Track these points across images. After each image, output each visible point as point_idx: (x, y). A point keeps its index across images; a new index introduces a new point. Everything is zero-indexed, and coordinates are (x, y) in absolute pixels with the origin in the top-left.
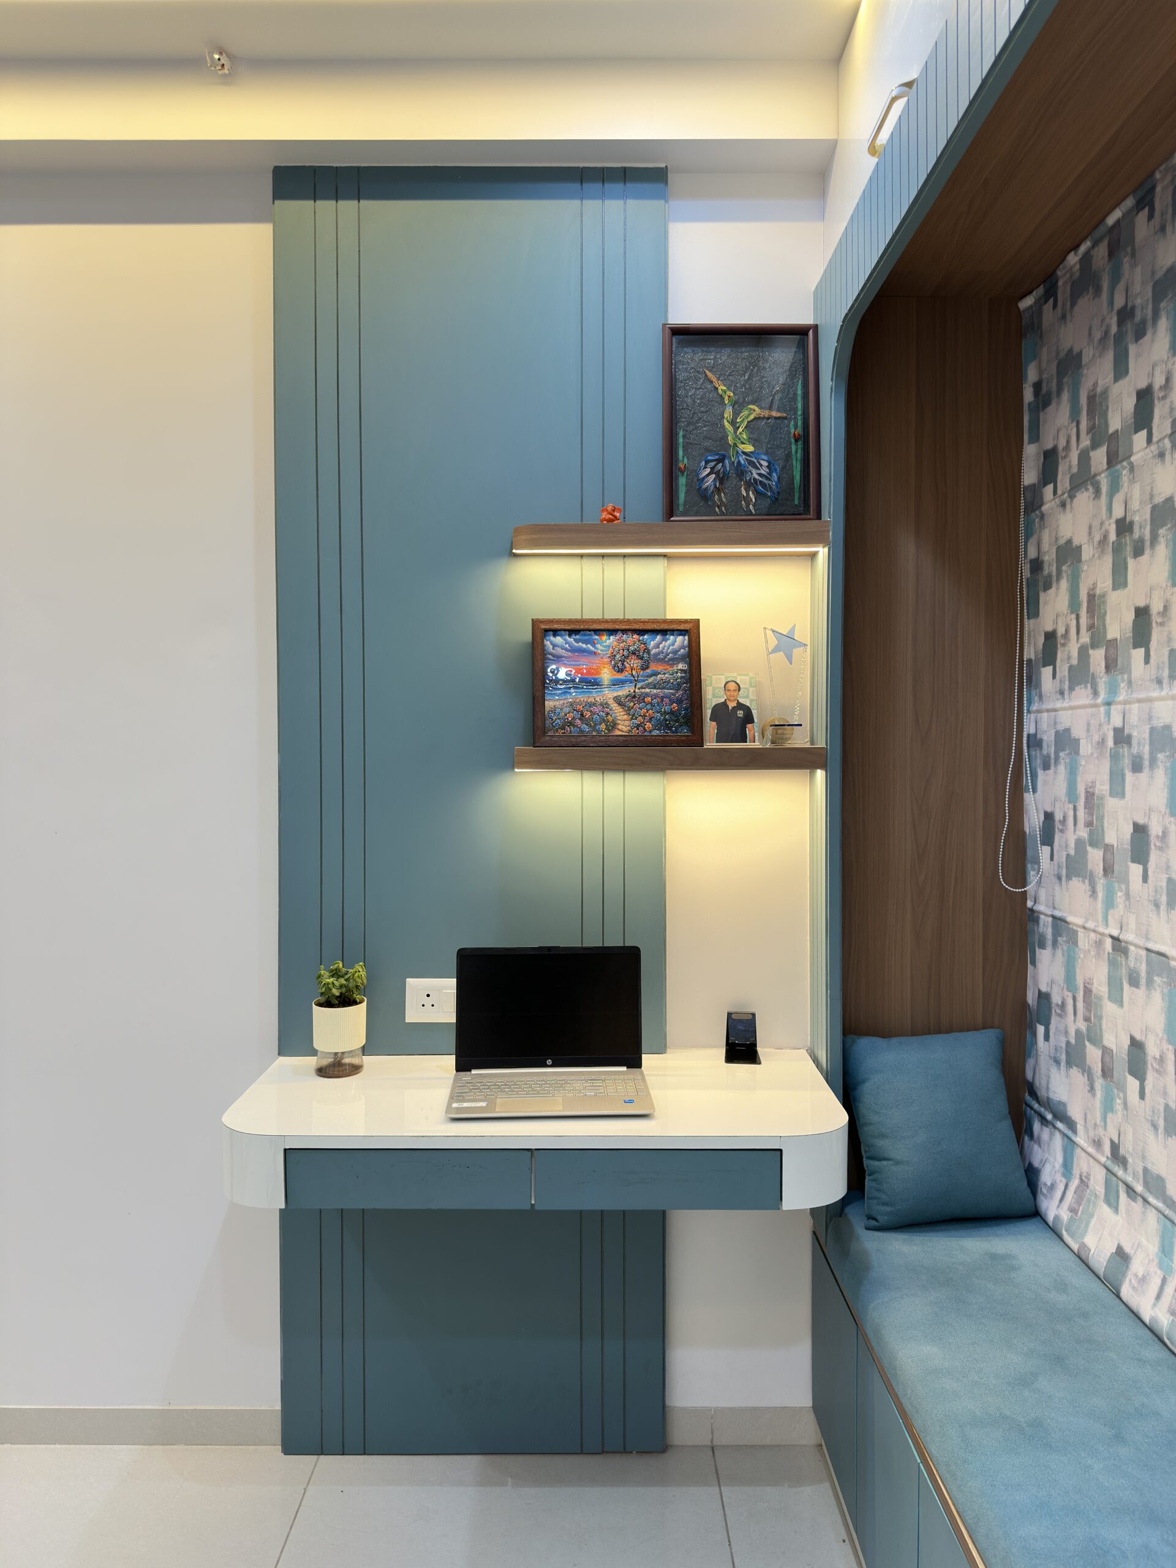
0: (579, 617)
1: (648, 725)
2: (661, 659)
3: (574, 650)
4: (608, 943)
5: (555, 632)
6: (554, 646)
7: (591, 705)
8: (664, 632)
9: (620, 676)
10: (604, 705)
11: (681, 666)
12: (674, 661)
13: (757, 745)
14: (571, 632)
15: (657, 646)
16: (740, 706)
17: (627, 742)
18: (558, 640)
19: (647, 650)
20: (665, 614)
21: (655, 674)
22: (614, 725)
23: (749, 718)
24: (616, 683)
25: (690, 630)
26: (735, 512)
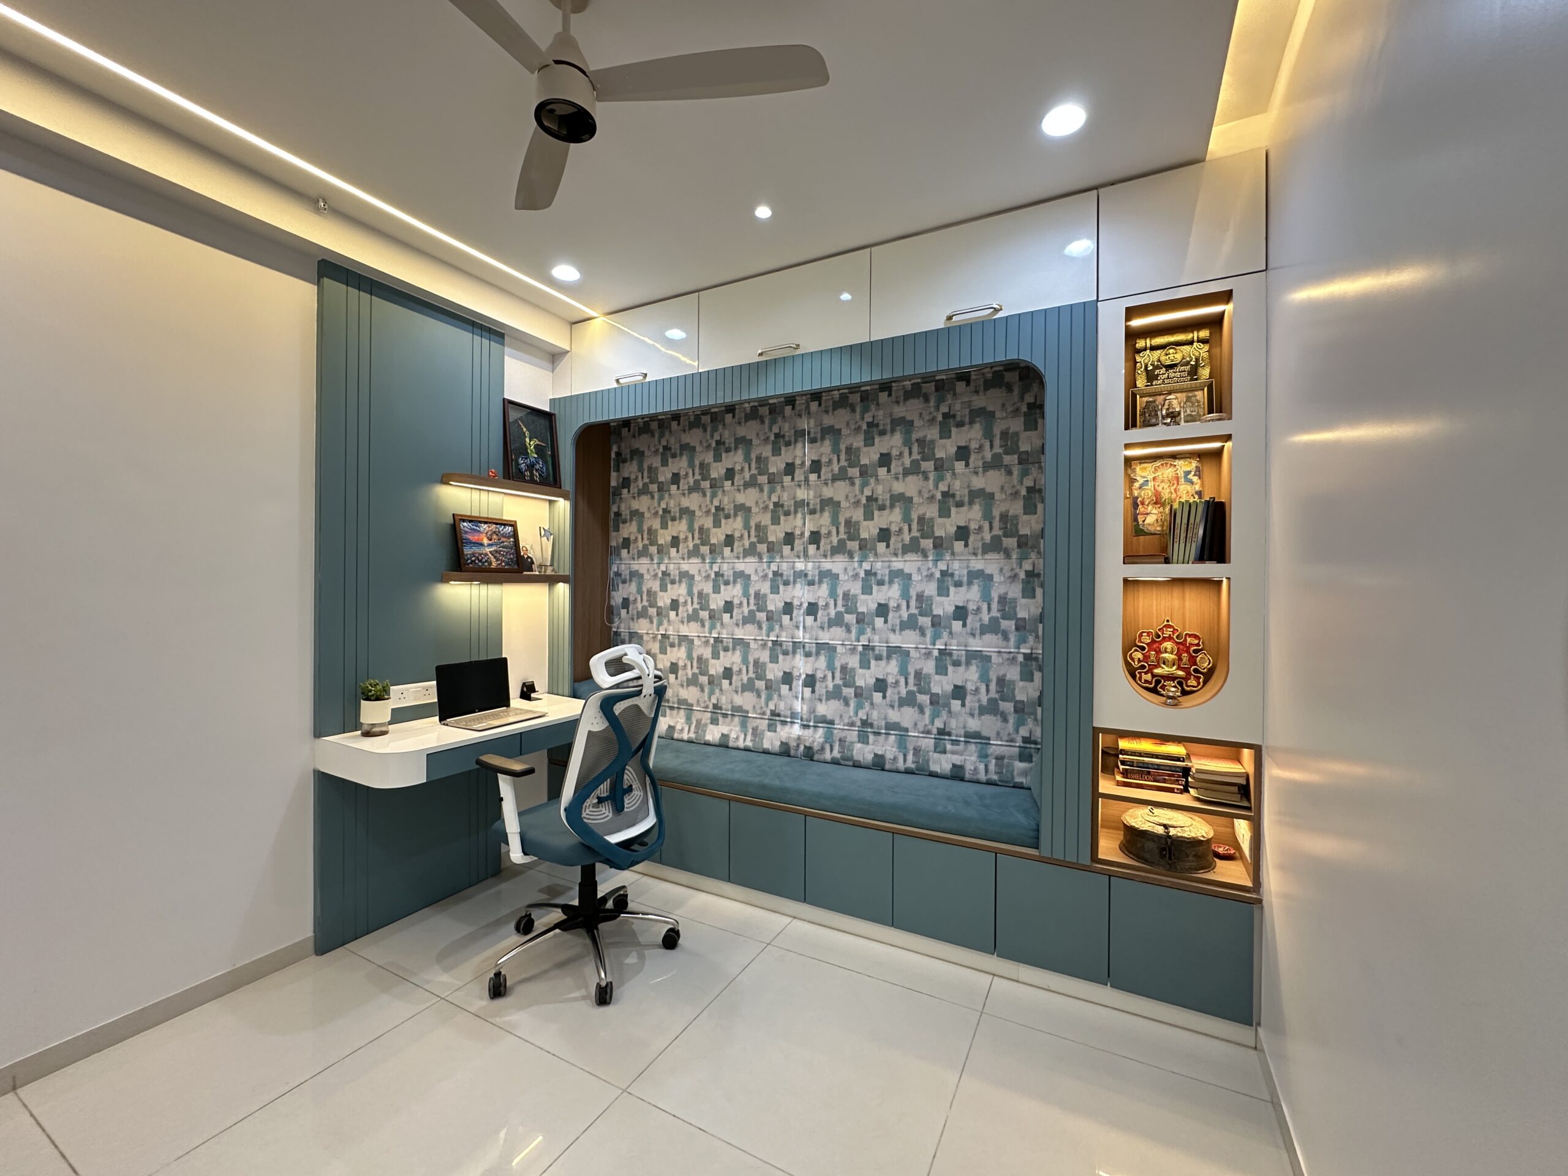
0: (469, 514)
1: (503, 564)
2: (504, 536)
3: (471, 529)
4: (481, 659)
5: (464, 521)
6: (464, 527)
7: (481, 554)
8: (505, 525)
9: (490, 542)
10: (486, 555)
11: (512, 540)
12: (509, 537)
13: (537, 573)
14: (470, 521)
15: (502, 530)
16: (529, 557)
17: (496, 571)
18: (465, 524)
19: (499, 532)
20: (502, 516)
21: (503, 542)
22: (490, 564)
23: (532, 562)
24: (490, 545)
25: (513, 525)
26: (532, 481)
